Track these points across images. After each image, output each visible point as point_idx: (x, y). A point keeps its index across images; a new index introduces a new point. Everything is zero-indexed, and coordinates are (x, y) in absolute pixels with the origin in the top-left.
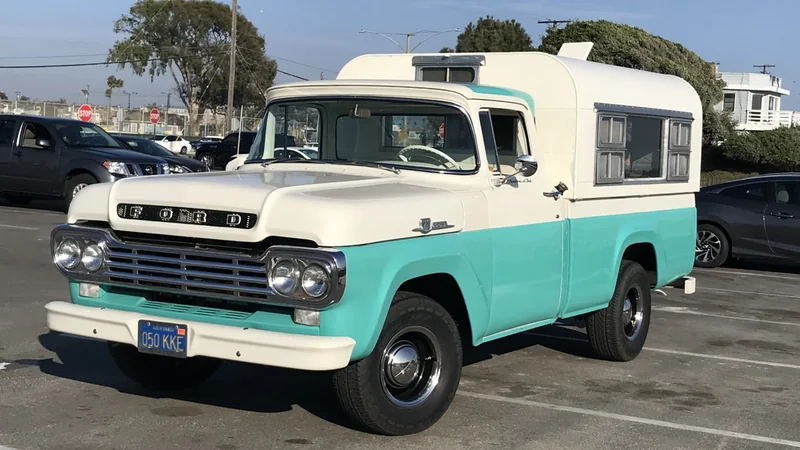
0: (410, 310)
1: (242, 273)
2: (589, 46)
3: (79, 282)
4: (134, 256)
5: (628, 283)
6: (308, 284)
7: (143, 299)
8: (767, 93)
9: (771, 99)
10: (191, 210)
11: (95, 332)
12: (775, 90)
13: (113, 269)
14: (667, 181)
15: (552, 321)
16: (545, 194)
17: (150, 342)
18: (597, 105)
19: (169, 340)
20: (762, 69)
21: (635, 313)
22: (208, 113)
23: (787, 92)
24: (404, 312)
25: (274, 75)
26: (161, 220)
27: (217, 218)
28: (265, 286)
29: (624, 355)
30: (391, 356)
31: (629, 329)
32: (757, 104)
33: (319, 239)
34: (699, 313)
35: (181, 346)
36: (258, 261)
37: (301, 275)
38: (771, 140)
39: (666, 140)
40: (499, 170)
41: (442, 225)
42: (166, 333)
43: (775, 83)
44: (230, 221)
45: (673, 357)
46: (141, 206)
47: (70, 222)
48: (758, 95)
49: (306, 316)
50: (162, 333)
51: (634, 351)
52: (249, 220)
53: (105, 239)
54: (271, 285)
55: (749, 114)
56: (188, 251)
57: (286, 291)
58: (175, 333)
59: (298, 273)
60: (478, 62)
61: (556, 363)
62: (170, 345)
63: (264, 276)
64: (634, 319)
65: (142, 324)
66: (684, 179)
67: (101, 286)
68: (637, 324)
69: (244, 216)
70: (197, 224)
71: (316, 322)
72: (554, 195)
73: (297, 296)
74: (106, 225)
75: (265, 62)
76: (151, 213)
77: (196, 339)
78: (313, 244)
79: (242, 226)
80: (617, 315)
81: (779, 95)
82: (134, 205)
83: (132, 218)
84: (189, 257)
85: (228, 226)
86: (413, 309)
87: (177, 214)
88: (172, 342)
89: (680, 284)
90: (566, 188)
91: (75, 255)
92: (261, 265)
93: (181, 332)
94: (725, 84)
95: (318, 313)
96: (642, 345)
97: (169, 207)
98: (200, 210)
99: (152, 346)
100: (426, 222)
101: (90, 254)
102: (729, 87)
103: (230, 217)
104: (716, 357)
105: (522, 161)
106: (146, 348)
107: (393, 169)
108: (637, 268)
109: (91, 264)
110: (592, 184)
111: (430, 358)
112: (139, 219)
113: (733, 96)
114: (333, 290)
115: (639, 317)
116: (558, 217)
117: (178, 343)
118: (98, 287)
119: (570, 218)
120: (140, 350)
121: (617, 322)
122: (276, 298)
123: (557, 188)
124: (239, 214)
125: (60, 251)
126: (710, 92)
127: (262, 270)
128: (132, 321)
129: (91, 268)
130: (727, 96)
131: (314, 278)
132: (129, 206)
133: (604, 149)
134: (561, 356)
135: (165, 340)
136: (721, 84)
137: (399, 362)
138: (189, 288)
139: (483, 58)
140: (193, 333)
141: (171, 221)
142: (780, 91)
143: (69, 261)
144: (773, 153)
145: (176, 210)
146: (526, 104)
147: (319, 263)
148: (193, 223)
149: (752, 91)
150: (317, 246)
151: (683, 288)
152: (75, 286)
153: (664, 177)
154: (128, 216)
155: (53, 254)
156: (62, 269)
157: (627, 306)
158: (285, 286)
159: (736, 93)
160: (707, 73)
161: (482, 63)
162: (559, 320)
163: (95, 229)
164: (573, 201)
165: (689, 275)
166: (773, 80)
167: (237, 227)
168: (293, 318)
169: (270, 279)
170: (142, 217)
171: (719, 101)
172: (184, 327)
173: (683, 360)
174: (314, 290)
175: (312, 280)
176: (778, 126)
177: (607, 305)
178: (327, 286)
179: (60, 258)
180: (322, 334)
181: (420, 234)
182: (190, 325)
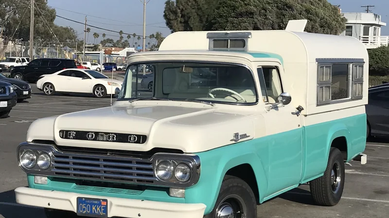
0: (230, 186)
1: (138, 169)
2: (304, 22)
3: (34, 176)
4: (71, 160)
5: (333, 161)
6: (179, 174)
7: (74, 184)
8: (372, 25)
9: (375, 29)
10: (106, 133)
11: (49, 204)
12: (377, 23)
13: (57, 168)
14: (352, 100)
15: (296, 186)
16: (293, 113)
17: (84, 209)
18: (317, 60)
19: (96, 208)
20: (366, 8)
21: (336, 178)
22: (10, 43)
23: (385, 24)
24: (227, 187)
25: (54, 18)
26: (88, 140)
27: (123, 138)
28: (153, 176)
29: (332, 202)
30: (219, 212)
31: (334, 187)
32: (366, 32)
33: (184, 149)
34: (363, 173)
35: (104, 212)
36: (148, 162)
37: (174, 168)
38: (376, 55)
39: (351, 76)
40: (268, 101)
41: (245, 136)
42: (95, 204)
43: (377, 19)
44: (130, 140)
45: (358, 202)
46: (75, 131)
47: (28, 141)
48: (367, 27)
49: (177, 192)
50: (92, 204)
51: (337, 199)
52: (142, 139)
53: (52, 150)
54: (156, 176)
55: (361, 39)
56: (104, 156)
57: (165, 178)
58: (100, 204)
59: (172, 168)
60: (247, 36)
61: (294, 209)
62: (96, 210)
63: (151, 170)
64: (336, 181)
65: (79, 200)
66: (360, 98)
67: (48, 178)
68: (337, 184)
69: (139, 136)
70: (110, 141)
71: (183, 196)
72: (297, 114)
73: (172, 181)
74: (52, 142)
75: (48, 11)
76: (81, 135)
77: (113, 208)
78: (181, 152)
79: (138, 142)
80: (328, 180)
81: (379, 26)
82: (70, 131)
83: (69, 138)
84: (105, 160)
85: (130, 142)
86: (231, 185)
87: (97, 136)
88: (98, 209)
89: (358, 158)
90: (303, 109)
91: (32, 160)
92: (150, 164)
93: (104, 203)
94: (346, 20)
95: (184, 190)
96: (341, 196)
97: (92, 132)
98: (112, 133)
99: (85, 212)
100: (236, 135)
101: (43, 159)
102: (349, 22)
103: (130, 138)
104: (382, 201)
105: (282, 96)
106: (82, 213)
107: (211, 103)
108: (337, 151)
109: (43, 165)
110: (315, 105)
111: (239, 212)
112: (74, 139)
113: (351, 27)
114: (193, 178)
115: (338, 180)
116: (299, 126)
117: (102, 210)
118: (46, 178)
119: (304, 126)
120: (78, 215)
121: (328, 183)
122: (159, 182)
123: (298, 109)
124: (136, 135)
125: (23, 158)
126: (337, 26)
127: (151, 166)
128: (73, 197)
129: (44, 168)
130: (348, 27)
131: (182, 171)
132: (67, 131)
133: (321, 85)
134: (294, 204)
135: (94, 208)
136: (344, 20)
137: (224, 215)
138: (105, 178)
139: (250, 34)
140: (111, 204)
141: (94, 140)
142: (381, 23)
143: (29, 164)
144: (377, 63)
145: (97, 133)
146: (279, 61)
147: (184, 162)
148: (108, 141)
149: (363, 24)
150: (183, 153)
151: (360, 161)
152: (32, 178)
153: (350, 98)
154: (66, 138)
155: (19, 160)
156: (24, 169)
157: (333, 174)
158: (165, 175)
159: (353, 25)
160: (336, 13)
161: (250, 36)
162: (300, 184)
163: (44, 145)
164: (306, 116)
165: (363, 153)
166: (376, 17)
167: (135, 143)
168: (169, 193)
169: (155, 172)
170: (76, 138)
171: (342, 31)
172: (106, 201)
173: (365, 204)
174: (182, 177)
175: (181, 172)
176: (380, 46)
177: (323, 174)
178: (190, 175)
179: (24, 162)
180: (186, 202)
181: (234, 142)
182: (109, 199)
